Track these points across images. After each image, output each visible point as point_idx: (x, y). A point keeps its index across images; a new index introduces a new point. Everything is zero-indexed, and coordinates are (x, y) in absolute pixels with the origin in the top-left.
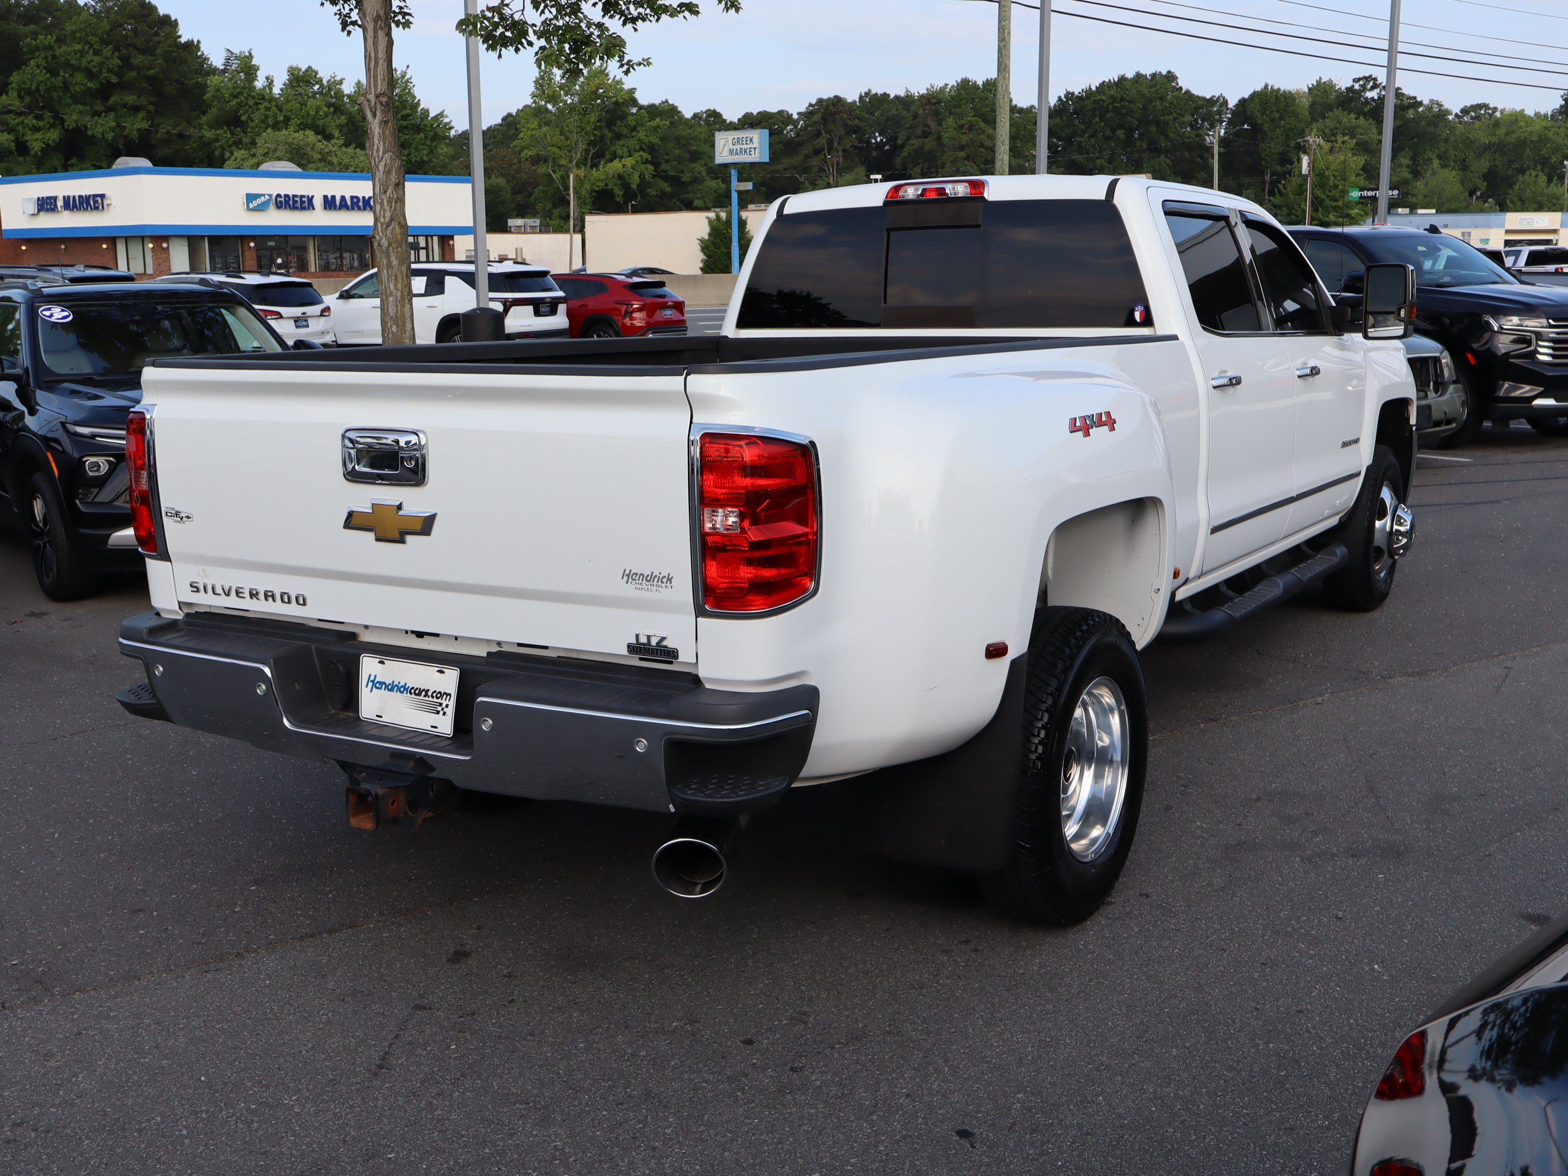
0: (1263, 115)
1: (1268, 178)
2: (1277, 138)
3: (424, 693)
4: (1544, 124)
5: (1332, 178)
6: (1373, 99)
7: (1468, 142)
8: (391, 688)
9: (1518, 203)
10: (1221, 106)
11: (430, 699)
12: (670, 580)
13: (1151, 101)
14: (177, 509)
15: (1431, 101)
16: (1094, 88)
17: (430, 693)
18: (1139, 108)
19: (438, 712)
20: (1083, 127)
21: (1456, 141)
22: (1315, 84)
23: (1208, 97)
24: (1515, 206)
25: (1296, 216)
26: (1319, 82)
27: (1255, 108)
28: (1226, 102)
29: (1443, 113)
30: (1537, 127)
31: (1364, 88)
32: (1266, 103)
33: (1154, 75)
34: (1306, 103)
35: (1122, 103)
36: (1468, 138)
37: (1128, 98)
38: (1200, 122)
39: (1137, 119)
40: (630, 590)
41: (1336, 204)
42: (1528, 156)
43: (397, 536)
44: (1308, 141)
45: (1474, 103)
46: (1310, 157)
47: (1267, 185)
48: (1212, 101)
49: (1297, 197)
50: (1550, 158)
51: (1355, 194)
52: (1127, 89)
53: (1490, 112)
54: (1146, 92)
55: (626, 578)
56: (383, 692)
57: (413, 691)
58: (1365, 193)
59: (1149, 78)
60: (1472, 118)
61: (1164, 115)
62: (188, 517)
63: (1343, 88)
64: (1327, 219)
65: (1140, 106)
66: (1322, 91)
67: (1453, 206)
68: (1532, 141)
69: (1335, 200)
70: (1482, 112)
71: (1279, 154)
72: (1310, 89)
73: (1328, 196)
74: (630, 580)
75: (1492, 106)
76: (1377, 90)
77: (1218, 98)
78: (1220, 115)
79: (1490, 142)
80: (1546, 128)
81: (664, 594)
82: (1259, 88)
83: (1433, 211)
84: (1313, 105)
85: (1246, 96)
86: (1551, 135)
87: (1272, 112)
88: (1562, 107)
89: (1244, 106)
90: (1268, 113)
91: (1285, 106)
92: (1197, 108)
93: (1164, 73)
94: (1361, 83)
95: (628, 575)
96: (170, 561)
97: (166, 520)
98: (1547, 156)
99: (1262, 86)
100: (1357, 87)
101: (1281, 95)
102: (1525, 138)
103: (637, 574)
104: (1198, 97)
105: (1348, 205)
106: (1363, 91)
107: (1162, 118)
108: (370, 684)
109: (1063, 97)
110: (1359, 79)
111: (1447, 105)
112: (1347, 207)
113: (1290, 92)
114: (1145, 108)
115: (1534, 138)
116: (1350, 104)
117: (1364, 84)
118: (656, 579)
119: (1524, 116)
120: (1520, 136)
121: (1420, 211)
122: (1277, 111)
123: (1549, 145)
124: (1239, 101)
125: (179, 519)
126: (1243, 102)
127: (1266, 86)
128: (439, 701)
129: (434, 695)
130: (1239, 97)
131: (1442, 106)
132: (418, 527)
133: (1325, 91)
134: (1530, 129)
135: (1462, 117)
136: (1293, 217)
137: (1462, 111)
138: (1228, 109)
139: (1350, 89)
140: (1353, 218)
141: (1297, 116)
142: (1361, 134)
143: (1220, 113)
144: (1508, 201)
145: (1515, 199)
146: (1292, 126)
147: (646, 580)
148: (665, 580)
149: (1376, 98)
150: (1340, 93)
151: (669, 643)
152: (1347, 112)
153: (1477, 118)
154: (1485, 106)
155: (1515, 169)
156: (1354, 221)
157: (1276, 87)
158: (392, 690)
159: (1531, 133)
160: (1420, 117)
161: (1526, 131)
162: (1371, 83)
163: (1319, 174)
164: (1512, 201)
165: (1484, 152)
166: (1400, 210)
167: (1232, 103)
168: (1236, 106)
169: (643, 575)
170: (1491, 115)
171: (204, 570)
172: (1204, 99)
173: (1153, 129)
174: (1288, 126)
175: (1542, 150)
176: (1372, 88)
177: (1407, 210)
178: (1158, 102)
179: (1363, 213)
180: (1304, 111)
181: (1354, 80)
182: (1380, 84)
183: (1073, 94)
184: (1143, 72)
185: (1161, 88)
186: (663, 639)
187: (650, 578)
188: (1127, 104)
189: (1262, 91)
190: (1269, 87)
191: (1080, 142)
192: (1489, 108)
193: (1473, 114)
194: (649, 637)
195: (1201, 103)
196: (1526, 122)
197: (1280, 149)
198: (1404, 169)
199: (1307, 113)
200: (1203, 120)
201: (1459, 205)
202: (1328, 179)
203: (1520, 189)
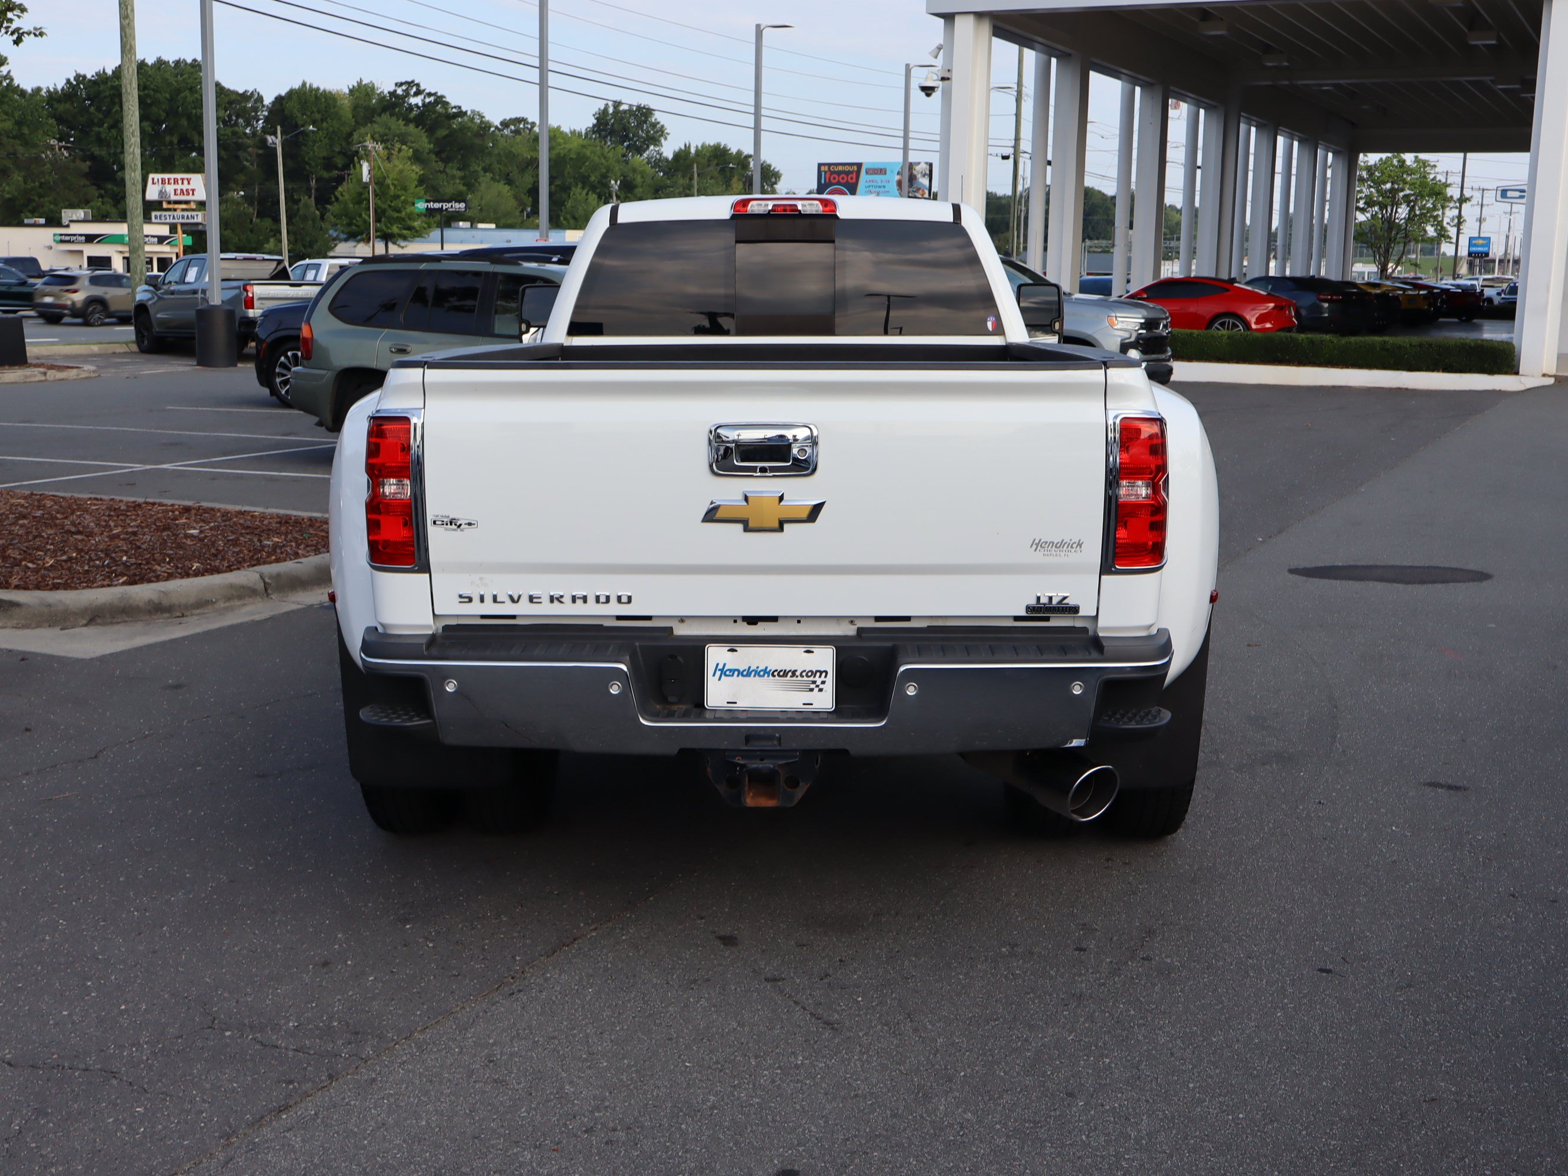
0: (303, 115)
1: (313, 183)
2: (321, 141)
3: (790, 674)
4: (581, 141)
5: (392, 188)
6: (417, 105)
7: (511, 156)
8: (747, 673)
9: (572, 221)
10: (256, 101)
11: (799, 678)
12: (1080, 545)
13: (179, 91)
14: (452, 516)
15: (473, 111)
16: (109, 72)
17: (798, 673)
18: (166, 98)
19: (812, 690)
20: (101, 116)
21: (499, 154)
22: (356, 84)
23: (241, 91)
24: (569, 223)
25: (356, 226)
26: (360, 83)
27: (293, 106)
28: (260, 99)
29: (485, 126)
30: (575, 144)
31: (407, 94)
32: (306, 103)
33: (177, 63)
34: (346, 103)
35: (146, 92)
36: (511, 152)
37: (152, 86)
38: (234, 118)
39: (164, 111)
40: (1038, 557)
41: (399, 215)
42: (569, 173)
43: (776, 525)
44: (367, 147)
45: (513, 116)
46: (370, 165)
47: (313, 191)
48: (245, 97)
49: (356, 206)
50: (589, 176)
51: (421, 206)
52: (150, 76)
53: (529, 126)
54: (172, 80)
55: (1034, 547)
56: (736, 679)
57: (776, 673)
58: (431, 205)
59: (173, 65)
60: (512, 132)
61: (195, 108)
62: (470, 524)
63: (386, 92)
64: (390, 231)
65: (168, 96)
66: (362, 92)
67: (509, 222)
68: (571, 159)
69: (399, 211)
70: (521, 126)
71: (324, 158)
72: (351, 91)
73: (390, 206)
74: (1039, 548)
75: (530, 120)
76: (421, 97)
77: (252, 93)
78: (256, 112)
79: (531, 157)
80: (583, 146)
81: (1074, 557)
82: (297, 85)
83: (493, 226)
84: (355, 108)
85: (283, 94)
86: (588, 153)
87: (312, 112)
88: (594, 126)
89: (281, 104)
90: (308, 113)
91: (326, 107)
92: (231, 103)
93: (189, 61)
94: (404, 87)
95: (1037, 545)
96: (429, 572)
97: (431, 530)
98: (586, 174)
99: (300, 83)
100: (400, 91)
101: (321, 94)
102: (565, 155)
103: (1046, 543)
104: (229, 90)
105: (411, 217)
106: (406, 97)
107: (194, 111)
108: (718, 673)
109: (72, 80)
110: (401, 84)
111: (488, 117)
112: (410, 219)
113: (330, 93)
114: (171, 100)
115: (573, 156)
116: (394, 109)
117: (407, 89)
118: (1066, 546)
119: (562, 133)
120: (559, 153)
121: (480, 226)
122: (319, 112)
123: (587, 164)
124: (276, 98)
125: (456, 527)
126: (279, 99)
127: (304, 84)
128: (812, 679)
129: (804, 674)
130: (276, 94)
131: (484, 117)
132: (804, 515)
133: (367, 94)
134: (568, 146)
135: (503, 130)
136: (354, 227)
137: (502, 123)
138: (263, 106)
139: (393, 94)
140: (417, 231)
141: (340, 119)
142: (413, 142)
143: (255, 109)
144: (562, 219)
145: (568, 216)
146: (336, 129)
147: (1056, 547)
148: (1075, 546)
149: (420, 104)
150: (382, 98)
151: (1071, 602)
152: (395, 118)
153: (517, 132)
154: (523, 120)
155: (557, 186)
156: (417, 234)
157: (315, 86)
158: (748, 675)
159: (570, 150)
160: (463, 128)
161: (564, 148)
162: (414, 89)
163: (380, 182)
164: (565, 219)
165: (527, 167)
166: (461, 223)
167: (268, 100)
168: (274, 103)
169: (1053, 543)
170: (530, 130)
171: (481, 579)
172: (236, 93)
173: (184, 122)
174: (331, 129)
175: (581, 168)
176: (417, 94)
177: (468, 224)
178: (187, 93)
179: (426, 226)
180: (347, 114)
181: (396, 84)
182: (424, 90)
183: (84, 77)
184: (165, 58)
185: (190, 78)
186: (1065, 598)
187: (1060, 545)
188: (152, 93)
189: (300, 89)
190: (308, 85)
191: (99, 133)
192: (528, 123)
193: (513, 127)
194: (1051, 598)
195: (233, 97)
196: (564, 139)
197: (325, 154)
198: (458, 181)
199: (351, 116)
200: (238, 117)
201: (515, 221)
202: (388, 187)
203: (572, 207)
